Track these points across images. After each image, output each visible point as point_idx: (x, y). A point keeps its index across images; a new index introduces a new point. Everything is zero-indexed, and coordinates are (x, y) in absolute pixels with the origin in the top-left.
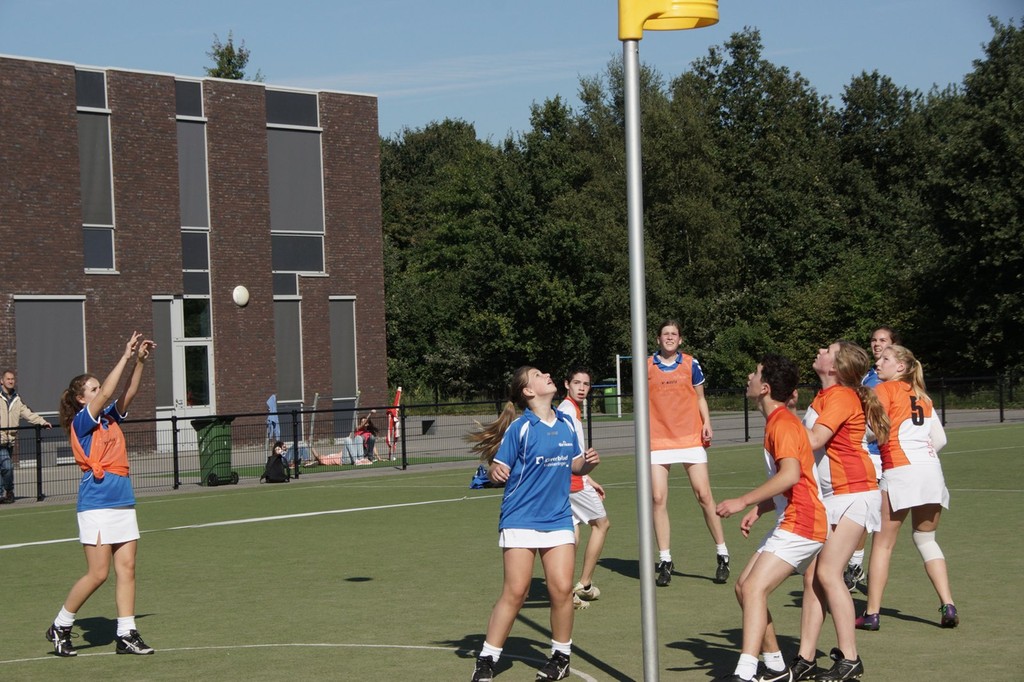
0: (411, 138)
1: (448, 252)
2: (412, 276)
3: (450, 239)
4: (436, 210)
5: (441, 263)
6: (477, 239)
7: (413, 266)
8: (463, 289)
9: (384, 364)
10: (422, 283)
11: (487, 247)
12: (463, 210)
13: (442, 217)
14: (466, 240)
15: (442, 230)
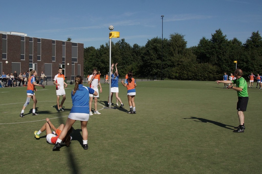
0: (87, 48)
1: (91, 60)
2: (87, 63)
3: (91, 59)
4: (90, 56)
5: (90, 62)
6: (94, 59)
7: (87, 62)
8: (92, 64)
9: (83, 72)
10: (88, 64)
11: (95, 60)
12: (93, 56)
13: (90, 57)
14: (93, 59)
15: (90, 58)
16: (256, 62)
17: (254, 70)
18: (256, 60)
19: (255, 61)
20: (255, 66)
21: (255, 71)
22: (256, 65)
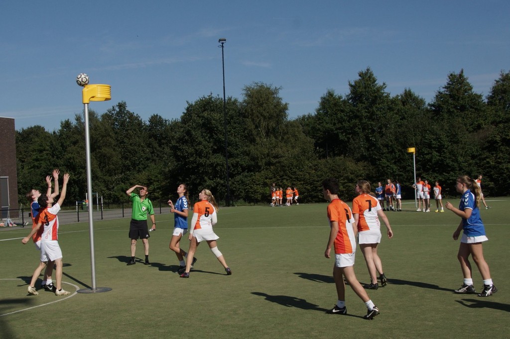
0: (23, 131)
1: (36, 164)
2: (26, 171)
3: (37, 160)
4: (33, 151)
5: (34, 167)
6: (45, 159)
7: (26, 168)
8: (41, 174)
9: (17, 196)
10: (29, 173)
11: (48, 162)
12: (41, 151)
13: (35, 153)
14: (42, 160)
15: (34, 157)
16: (463, 148)
17: (458, 169)
18: (462, 144)
19: (460, 145)
20: (460, 159)
21: (460, 170)
22: (461, 155)
